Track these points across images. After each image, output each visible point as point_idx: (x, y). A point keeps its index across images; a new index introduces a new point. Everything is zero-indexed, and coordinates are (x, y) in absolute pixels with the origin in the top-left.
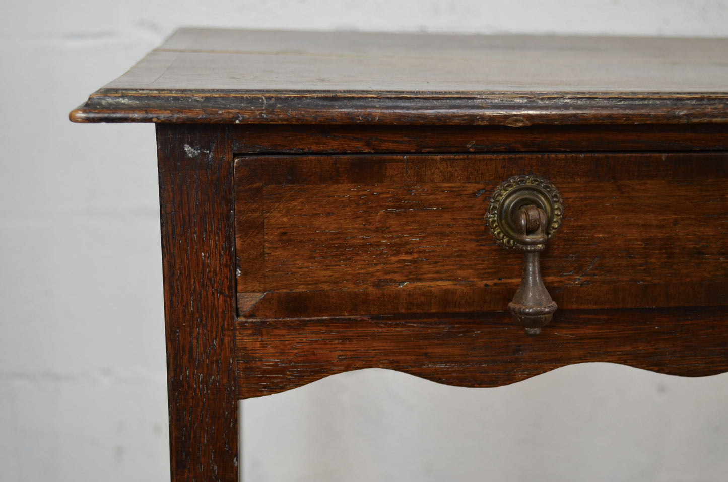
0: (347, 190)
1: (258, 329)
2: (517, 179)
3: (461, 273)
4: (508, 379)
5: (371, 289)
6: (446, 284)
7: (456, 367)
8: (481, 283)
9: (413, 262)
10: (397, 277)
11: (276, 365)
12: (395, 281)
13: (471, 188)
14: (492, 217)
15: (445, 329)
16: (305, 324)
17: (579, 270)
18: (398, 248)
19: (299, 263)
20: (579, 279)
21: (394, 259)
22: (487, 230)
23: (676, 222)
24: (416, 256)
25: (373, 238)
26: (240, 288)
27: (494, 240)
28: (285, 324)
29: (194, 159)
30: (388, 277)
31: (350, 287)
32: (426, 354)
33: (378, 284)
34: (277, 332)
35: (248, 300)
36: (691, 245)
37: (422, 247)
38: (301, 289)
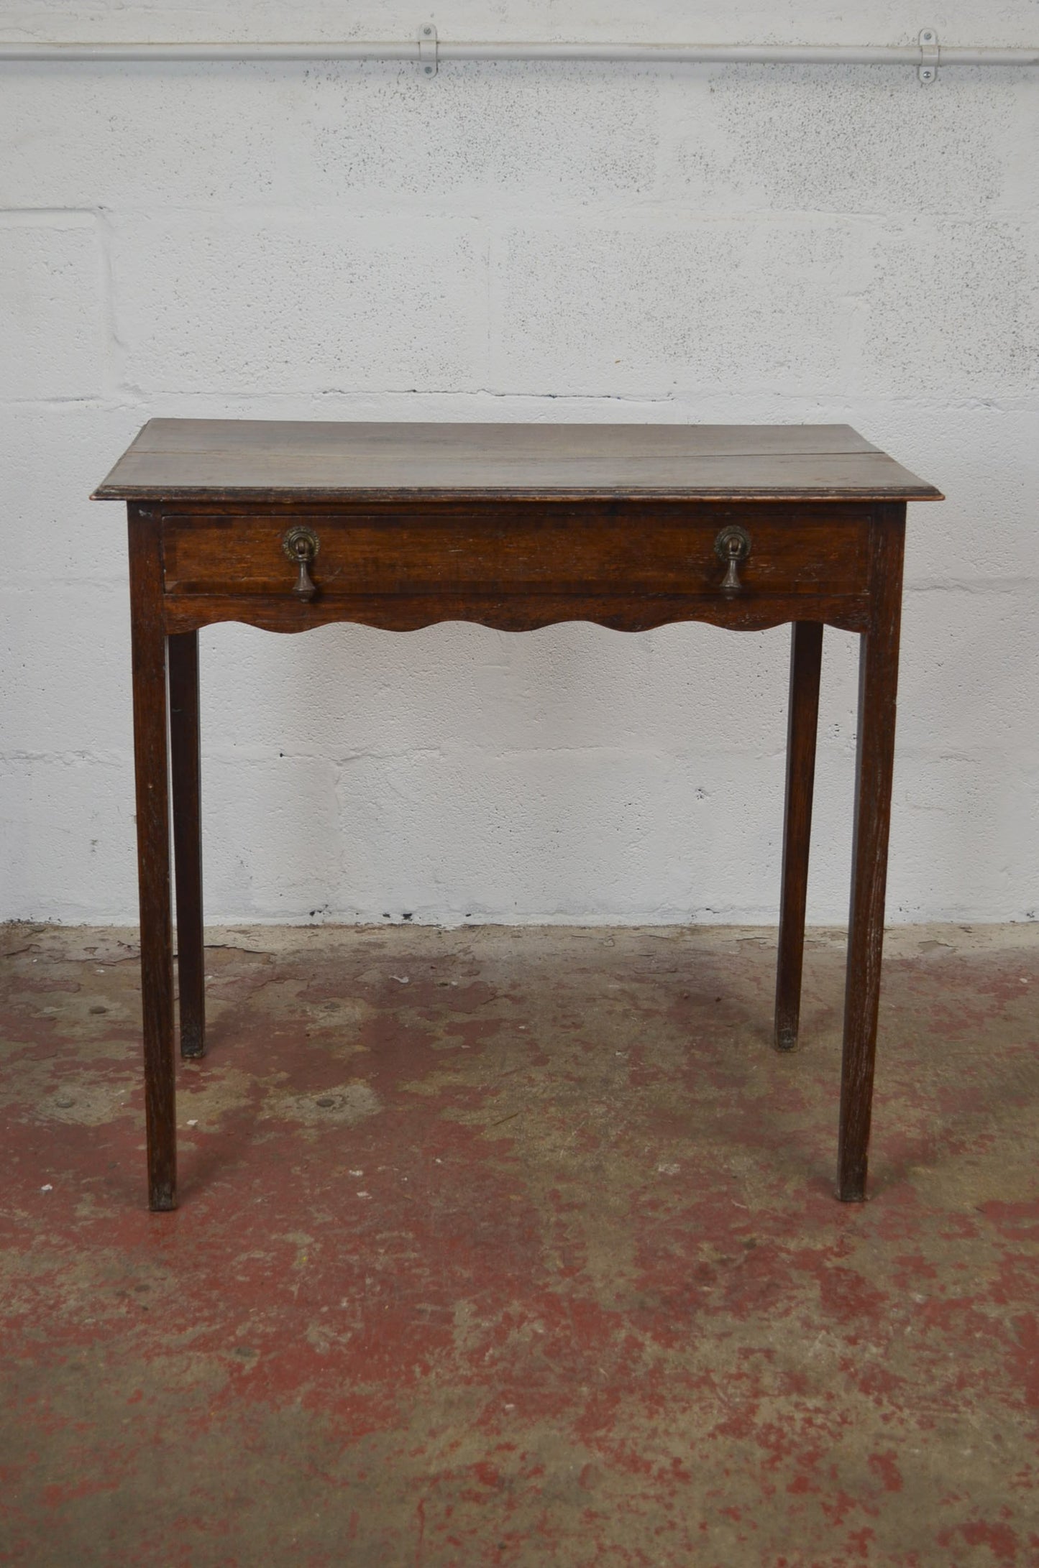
0: (215, 532)
1: (174, 600)
2: (297, 528)
3: (272, 574)
4: (301, 630)
5: (229, 581)
6: (265, 579)
7: (273, 622)
8: (283, 579)
9: (248, 567)
10: (241, 575)
11: (183, 618)
12: (239, 577)
13: (274, 531)
14: (285, 546)
15: (266, 601)
16: (197, 597)
17: (331, 573)
18: (241, 560)
19: (193, 567)
20: (332, 578)
21: (239, 566)
22: (283, 553)
23: (378, 550)
24: (249, 564)
25: (229, 555)
26: (166, 578)
27: (287, 557)
28: (187, 597)
29: (144, 516)
30: (236, 575)
31: (218, 579)
32: (257, 614)
33: (231, 578)
34: (183, 601)
35: (169, 585)
36: (388, 562)
37: (252, 561)
38: (194, 580)
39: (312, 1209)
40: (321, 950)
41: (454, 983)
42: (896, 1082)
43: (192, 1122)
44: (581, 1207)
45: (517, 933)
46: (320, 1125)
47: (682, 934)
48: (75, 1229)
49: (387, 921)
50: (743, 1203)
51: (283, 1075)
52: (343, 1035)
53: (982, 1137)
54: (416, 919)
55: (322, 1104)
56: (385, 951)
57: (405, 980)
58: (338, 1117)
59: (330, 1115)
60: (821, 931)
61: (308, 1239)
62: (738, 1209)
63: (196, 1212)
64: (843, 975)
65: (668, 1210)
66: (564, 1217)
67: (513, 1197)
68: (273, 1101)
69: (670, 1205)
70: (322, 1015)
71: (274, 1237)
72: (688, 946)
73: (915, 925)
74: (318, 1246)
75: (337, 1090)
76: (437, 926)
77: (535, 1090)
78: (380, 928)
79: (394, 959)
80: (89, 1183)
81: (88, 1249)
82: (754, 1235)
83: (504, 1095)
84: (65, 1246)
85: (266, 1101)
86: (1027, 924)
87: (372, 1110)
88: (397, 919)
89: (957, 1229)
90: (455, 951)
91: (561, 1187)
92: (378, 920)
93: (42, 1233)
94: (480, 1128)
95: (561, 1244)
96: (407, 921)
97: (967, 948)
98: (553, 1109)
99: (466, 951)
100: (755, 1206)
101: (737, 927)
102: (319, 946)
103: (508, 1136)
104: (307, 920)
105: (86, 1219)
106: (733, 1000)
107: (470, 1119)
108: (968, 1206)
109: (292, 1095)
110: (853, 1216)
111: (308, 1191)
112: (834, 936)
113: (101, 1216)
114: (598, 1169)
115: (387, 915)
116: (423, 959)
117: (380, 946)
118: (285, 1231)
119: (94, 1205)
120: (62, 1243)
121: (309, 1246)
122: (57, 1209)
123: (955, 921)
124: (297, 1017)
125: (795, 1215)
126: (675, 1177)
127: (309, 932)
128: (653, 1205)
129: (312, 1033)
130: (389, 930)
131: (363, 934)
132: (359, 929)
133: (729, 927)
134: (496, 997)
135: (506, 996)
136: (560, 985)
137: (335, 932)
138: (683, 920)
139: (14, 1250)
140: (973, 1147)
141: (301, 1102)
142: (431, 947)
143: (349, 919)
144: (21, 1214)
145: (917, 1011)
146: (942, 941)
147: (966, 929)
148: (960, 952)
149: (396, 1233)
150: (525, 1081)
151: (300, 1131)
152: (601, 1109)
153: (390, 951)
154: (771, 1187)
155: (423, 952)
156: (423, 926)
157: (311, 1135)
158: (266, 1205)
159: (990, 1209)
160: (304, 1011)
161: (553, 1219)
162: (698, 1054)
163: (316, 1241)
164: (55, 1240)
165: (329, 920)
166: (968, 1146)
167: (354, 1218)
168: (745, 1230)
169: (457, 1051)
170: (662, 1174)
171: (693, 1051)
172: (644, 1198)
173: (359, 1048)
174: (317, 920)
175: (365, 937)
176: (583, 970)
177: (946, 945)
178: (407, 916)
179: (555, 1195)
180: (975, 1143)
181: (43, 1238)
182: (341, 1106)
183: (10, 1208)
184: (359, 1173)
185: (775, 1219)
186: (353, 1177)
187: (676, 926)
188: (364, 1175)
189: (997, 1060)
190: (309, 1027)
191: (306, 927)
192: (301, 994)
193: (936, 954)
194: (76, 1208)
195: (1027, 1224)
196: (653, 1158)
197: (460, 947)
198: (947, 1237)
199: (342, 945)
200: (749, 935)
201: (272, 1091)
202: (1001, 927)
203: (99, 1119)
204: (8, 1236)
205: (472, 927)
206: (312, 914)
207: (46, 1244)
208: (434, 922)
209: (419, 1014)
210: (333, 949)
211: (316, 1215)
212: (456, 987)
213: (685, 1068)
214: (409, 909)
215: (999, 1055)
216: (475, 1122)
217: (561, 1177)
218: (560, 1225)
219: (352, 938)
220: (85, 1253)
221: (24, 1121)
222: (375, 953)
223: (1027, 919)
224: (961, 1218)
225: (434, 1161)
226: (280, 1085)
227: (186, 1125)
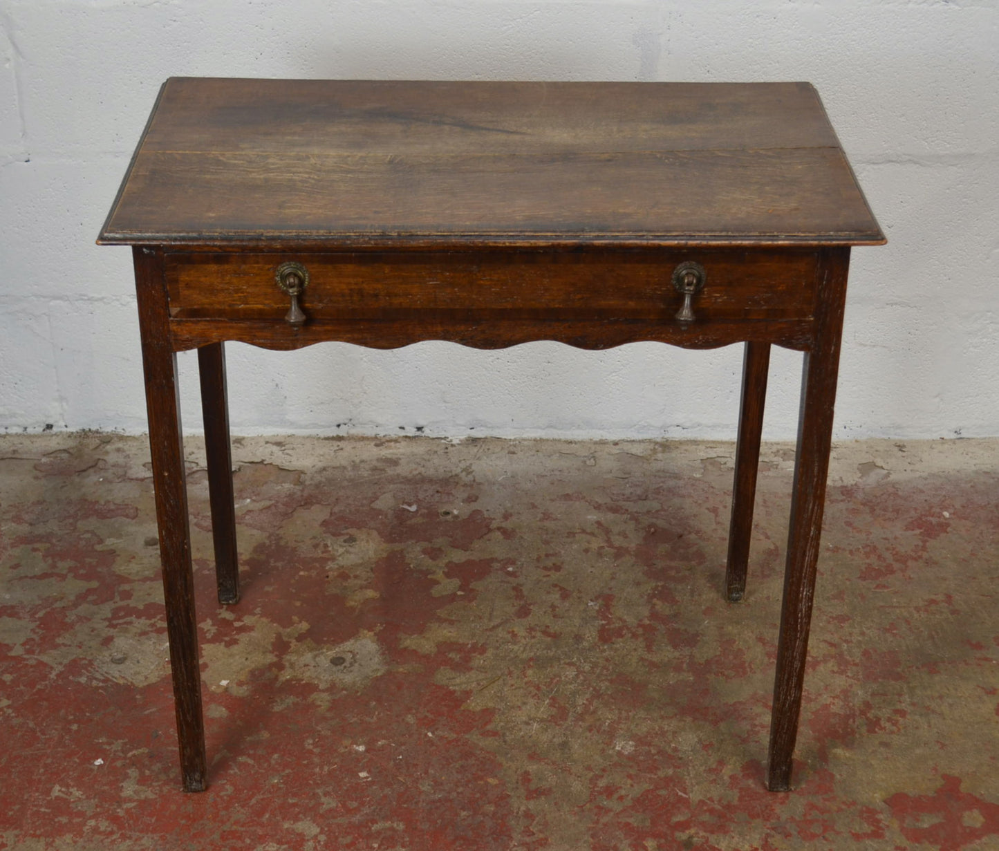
0: (213, 267)
1: (179, 323)
2: (288, 263)
3: (267, 302)
4: (294, 348)
5: (227, 308)
6: (260, 306)
7: (269, 341)
8: (276, 306)
9: (245, 296)
10: (238, 303)
11: (188, 338)
12: (237, 304)
13: (267, 267)
14: (278, 279)
15: (262, 325)
16: (199, 321)
17: (321, 301)
18: (237, 291)
19: (195, 296)
20: (321, 305)
21: (236, 295)
22: (276, 284)
23: (363, 282)
24: (245, 294)
25: (226, 286)
26: (170, 305)
27: (280, 288)
28: (191, 321)
29: (148, 254)
30: (235, 303)
31: (217, 306)
32: (254, 336)
33: (230, 306)
34: (187, 324)
35: (174, 310)
36: (372, 292)
37: (248, 291)
38: (195, 307)
39: (319, 791)
40: (345, 468)
41: (456, 512)
42: (826, 641)
43: (224, 683)
44: (546, 792)
45: (511, 448)
46: (332, 688)
47: (654, 451)
48: (121, 812)
49: (402, 433)
50: (685, 793)
51: (304, 626)
52: (356, 577)
53: (897, 712)
54: (427, 432)
55: (337, 661)
56: (399, 470)
57: (413, 508)
58: (348, 678)
59: (341, 676)
60: (774, 449)
61: (315, 830)
62: (680, 799)
63: (222, 794)
64: (787, 503)
65: (621, 798)
66: (532, 805)
67: (491, 780)
68: (294, 658)
69: (623, 792)
70: (341, 550)
71: (286, 825)
72: (660, 465)
73: (857, 441)
74: (322, 838)
75: (349, 645)
76: (445, 438)
77: (516, 648)
78: (396, 441)
79: (407, 481)
80: (134, 755)
81: (130, 838)
82: (693, 831)
83: (490, 653)
84: (112, 833)
85: (288, 657)
86: (953, 441)
87: (377, 670)
88: (411, 432)
89: (867, 828)
90: (459, 470)
91: (532, 768)
92: (395, 433)
93: (91, 818)
94: (468, 694)
95: (527, 839)
96: (419, 433)
97: (901, 472)
98: (530, 672)
99: (468, 471)
100: (695, 796)
101: (703, 442)
102: (344, 463)
103: (491, 705)
104: (333, 432)
105: (130, 800)
106: (693, 536)
107: (458, 682)
108: (878, 797)
109: (311, 650)
110: (778, 809)
111: (317, 770)
112: (785, 455)
113: (143, 797)
114: (564, 745)
115: (402, 428)
116: (431, 481)
117: (394, 462)
118: (296, 819)
119: (138, 784)
120: (109, 829)
121: (316, 837)
122: (106, 788)
123: (892, 437)
124: (319, 553)
125: (729, 807)
126: (630, 758)
127: (336, 443)
128: (609, 791)
129: (330, 574)
130: (403, 443)
131: (381, 447)
132: (379, 442)
133: (695, 442)
134: (490, 530)
135: (499, 529)
136: (547, 516)
137: (359, 445)
138: (656, 435)
139: (68, 838)
140: (888, 725)
141: (317, 659)
142: (437, 466)
143: (369, 432)
144: (77, 793)
145: (851, 552)
146: (879, 462)
147: (901, 447)
148: (893, 477)
149: (388, 824)
150: (509, 636)
151: (314, 696)
152: (571, 673)
153: (403, 470)
154: (710, 771)
155: (430, 472)
156: (433, 439)
157: (322, 700)
158: (282, 786)
159: (898, 802)
160: (326, 546)
161: (523, 808)
162: (659, 605)
163: (321, 832)
164: (104, 825)
165: (354, 431)
166: (882, 723)
167: (355, 804)
168: (684, 826)
169: (453, 598)
170: (619, 753)
171: (655, 600)
172: (602, 783)
173: (370, 593)
174: (342, 432)
175: (385, 452)
176: (567, 497)
177: (882, 468)
178: (419, 429)
179: (526, 778)
180: (889, 720)
181: (93, 823)
182: (351, 665)
183: (68, 786)
184: (361, 748)
185: (712, 811)
186: (357, 752)
187: (650, 441)
188: (367, 751)
189: (916, 615)
190: (330, 565)
191: (333, 438)
192: (325, 523)
193: (873, 478)
194: (122, 786)
195: (927, 822)
196: (611, 735)
197: (463, 465)
198: (857, 837)
199: (362, 461)
200: (712, 454)
201: (294, 644)
202: (931, 444)
203: (146, 678)
204: (64, 820)
205: (474, 440)
206: (339, 426)
207: (95, 830)
208: (442, 434)
209: (424, 551)
210: (355, 466)
211: (323, 799)
212: (456, 517)
213: (647, 622)
214: (421, 423)
215: (918, 609)
216: (464, 686)
217: (533, 757)
218: (528, 815)
219: (371, 453)
220: (128, 842)
221: (83, 680)
222: (390, 472)
223: (954, 436)
224: (869, 814)
225: (426, 735)
226: (301, 638)
227: (219, 686)
